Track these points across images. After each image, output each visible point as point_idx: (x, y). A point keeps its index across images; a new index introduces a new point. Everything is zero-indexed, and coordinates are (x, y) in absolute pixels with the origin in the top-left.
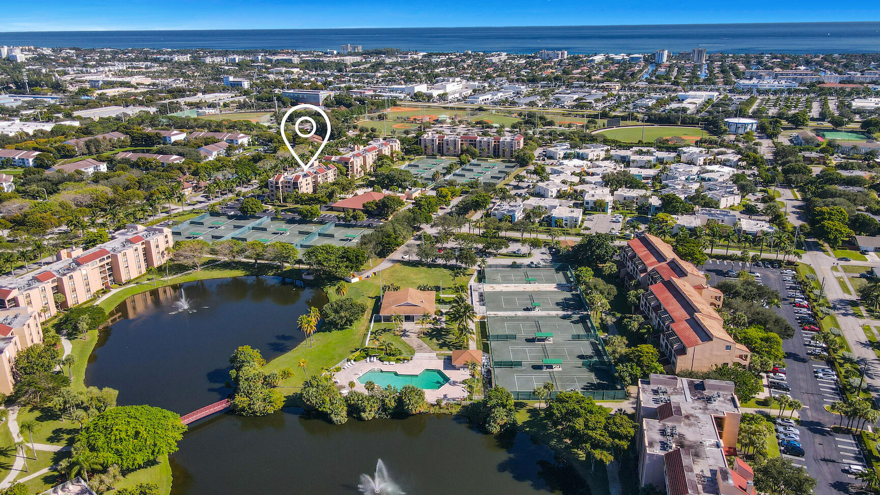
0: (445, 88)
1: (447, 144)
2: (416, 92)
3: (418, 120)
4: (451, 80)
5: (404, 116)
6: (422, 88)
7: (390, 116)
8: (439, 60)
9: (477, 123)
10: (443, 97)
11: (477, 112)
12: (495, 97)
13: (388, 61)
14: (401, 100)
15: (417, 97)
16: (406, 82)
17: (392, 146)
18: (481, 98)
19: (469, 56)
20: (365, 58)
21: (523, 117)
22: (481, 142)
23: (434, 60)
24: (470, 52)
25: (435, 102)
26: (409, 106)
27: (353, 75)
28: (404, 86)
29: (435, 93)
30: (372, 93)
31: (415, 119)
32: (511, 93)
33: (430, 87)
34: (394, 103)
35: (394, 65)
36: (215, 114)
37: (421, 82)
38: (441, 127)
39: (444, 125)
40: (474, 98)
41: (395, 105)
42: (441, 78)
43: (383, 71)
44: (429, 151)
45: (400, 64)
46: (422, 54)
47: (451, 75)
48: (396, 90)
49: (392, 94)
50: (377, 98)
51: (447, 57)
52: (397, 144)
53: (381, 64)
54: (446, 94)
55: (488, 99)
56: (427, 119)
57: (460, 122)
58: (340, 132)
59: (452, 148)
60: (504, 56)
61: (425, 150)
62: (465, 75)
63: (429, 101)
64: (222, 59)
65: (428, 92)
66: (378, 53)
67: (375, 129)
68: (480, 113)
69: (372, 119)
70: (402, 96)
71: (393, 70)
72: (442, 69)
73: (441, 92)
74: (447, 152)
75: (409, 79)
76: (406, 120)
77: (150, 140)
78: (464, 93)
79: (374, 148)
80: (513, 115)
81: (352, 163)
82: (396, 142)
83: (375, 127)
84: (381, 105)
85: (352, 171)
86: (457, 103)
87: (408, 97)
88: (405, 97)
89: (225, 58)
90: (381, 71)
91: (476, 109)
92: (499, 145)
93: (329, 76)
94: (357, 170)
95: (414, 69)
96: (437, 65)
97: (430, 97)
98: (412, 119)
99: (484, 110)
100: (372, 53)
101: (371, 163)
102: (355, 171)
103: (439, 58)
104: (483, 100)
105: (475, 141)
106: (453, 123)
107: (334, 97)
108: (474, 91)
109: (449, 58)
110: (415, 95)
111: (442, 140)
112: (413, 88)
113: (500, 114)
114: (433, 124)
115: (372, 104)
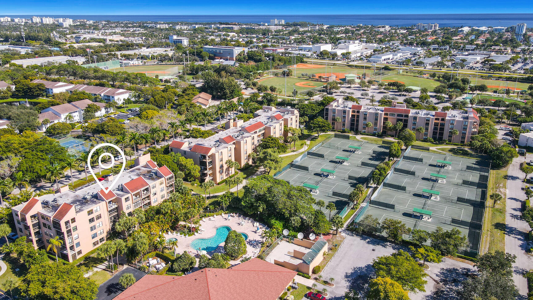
0: (347, 48)
1: (365, 119)
2: (321, 50)
3: (324, 79)
4: (351, 42)
5: (309, 73)
6: (327, 47)
7: (294, 73)
8: (339, 30)
9: (390, 84)
10: (346, 56)
11: (383, 71)
12: (395, 57)
13: (301, 30)
14: (308, 57)
15: (323, 55)
16: (313, 43)
17: (286, 121)
18: (383, 58)
19: (361, 28)
20: (286, 28)
21: (436, 78)
22: (415, 118)
23: (336, 29)
24: (361, 25)
25: (339, 60)
26: (315, 63)
27: (273, 38)
28: (311, 46)
29: (339, 52)
30: (283, 50)
31: (320, 77)
32: (409, 54)
33: (334, 47)
34: (300, 60)
35: (305, 32)
36: (138, 65)
37: (326, 43)
38: (350, 87)
39: (352, 86)
40: (377, 57)
41: (302, 62)
42: (343, 40)
43: (297, 36)
44: (338, 126)
45: (310, 32)
46: (326, 26)
47: (350, 38)
48: (305, 49)
49: (301, 52)
50: (287, 55)
51: (345, 28)
52: (294, 117)
53: (295, 31)
54: (349, 53)
55: (389, 59)
56: (333, 78)
57: (370, 82)
58: (233, 91)
59: (371, 124)
60: (388, 28)
61: (333, 124)
62: (362, 39)
63: (333, 59)
64: (187, 27)
65: (333, 51)
66: (295, 25)
67: (275, 88)
68: (386, 72)
69: (276, 75)
70: (309, 54)
71: (304, 35)
72: (342, 35)
73: (344, 51)
74: (364, 128)
75: (316, 41)
76: (311, 78)
77: (30, 91)
78: (365, 53)
79: (260, 124)
80: (425, 76)
81: (213, 156)
82: (293, 113)
83: (274, 86)
84: (289, 62)
85: (213, 169)
86: (360, 62)
87: (314, 55)
88: (312, 55)
89: (189, 26)
90: (295, 36)
91: (383, 68)
92: (443, 125)
93: (254, 38)
94: (222, 167)
95: (320, 35)
96: (338, 33)
97: (334, 56)
98: (317, 77)
99: (390, 70)
100: (291, 25)
101: (250, 151)
102: (218, 169)
103: (339, 28)
104: (385, 60)
105: (407, 116)
106: (362, 84)
107: (248, 53)
108: (374, 51)
109: (346, 29)
110: (321, 53)
111: (358, 112)
112: (320, 47)
113: (409, 74)
114: (340, 83)
115: (280, 61)
